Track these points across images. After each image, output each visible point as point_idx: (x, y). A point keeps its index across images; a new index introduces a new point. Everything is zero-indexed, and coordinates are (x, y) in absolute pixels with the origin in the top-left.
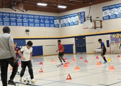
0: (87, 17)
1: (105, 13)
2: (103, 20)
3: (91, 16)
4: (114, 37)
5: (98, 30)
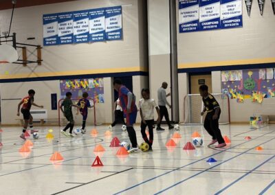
0: (5, 34)
1: (50, 30)
2: (45, 44)
3: (14, 34)
4: (69, 86)
5: (33, 69)
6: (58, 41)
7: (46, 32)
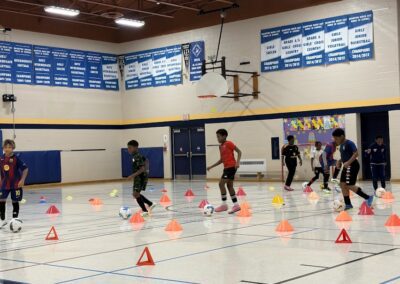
0: (211, 58)
1: (270, 50)
2: (263, 70)
3: (224, 58)
4: (296, 127)
5: (247, 104)
6: (281, 65)
7: (264, 53)
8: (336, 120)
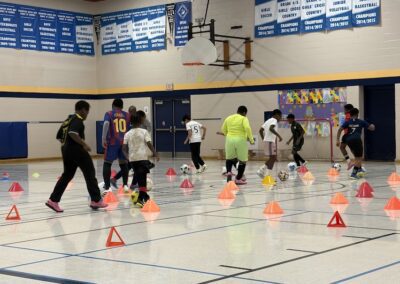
0: (199, 21)
1: (264, 13)
2: (257, 36)
3: (213, 21)
4: (292, 100)
5: (238, 73)
6: (277, 30)
7: (259, 16)
8: (337, 93)
